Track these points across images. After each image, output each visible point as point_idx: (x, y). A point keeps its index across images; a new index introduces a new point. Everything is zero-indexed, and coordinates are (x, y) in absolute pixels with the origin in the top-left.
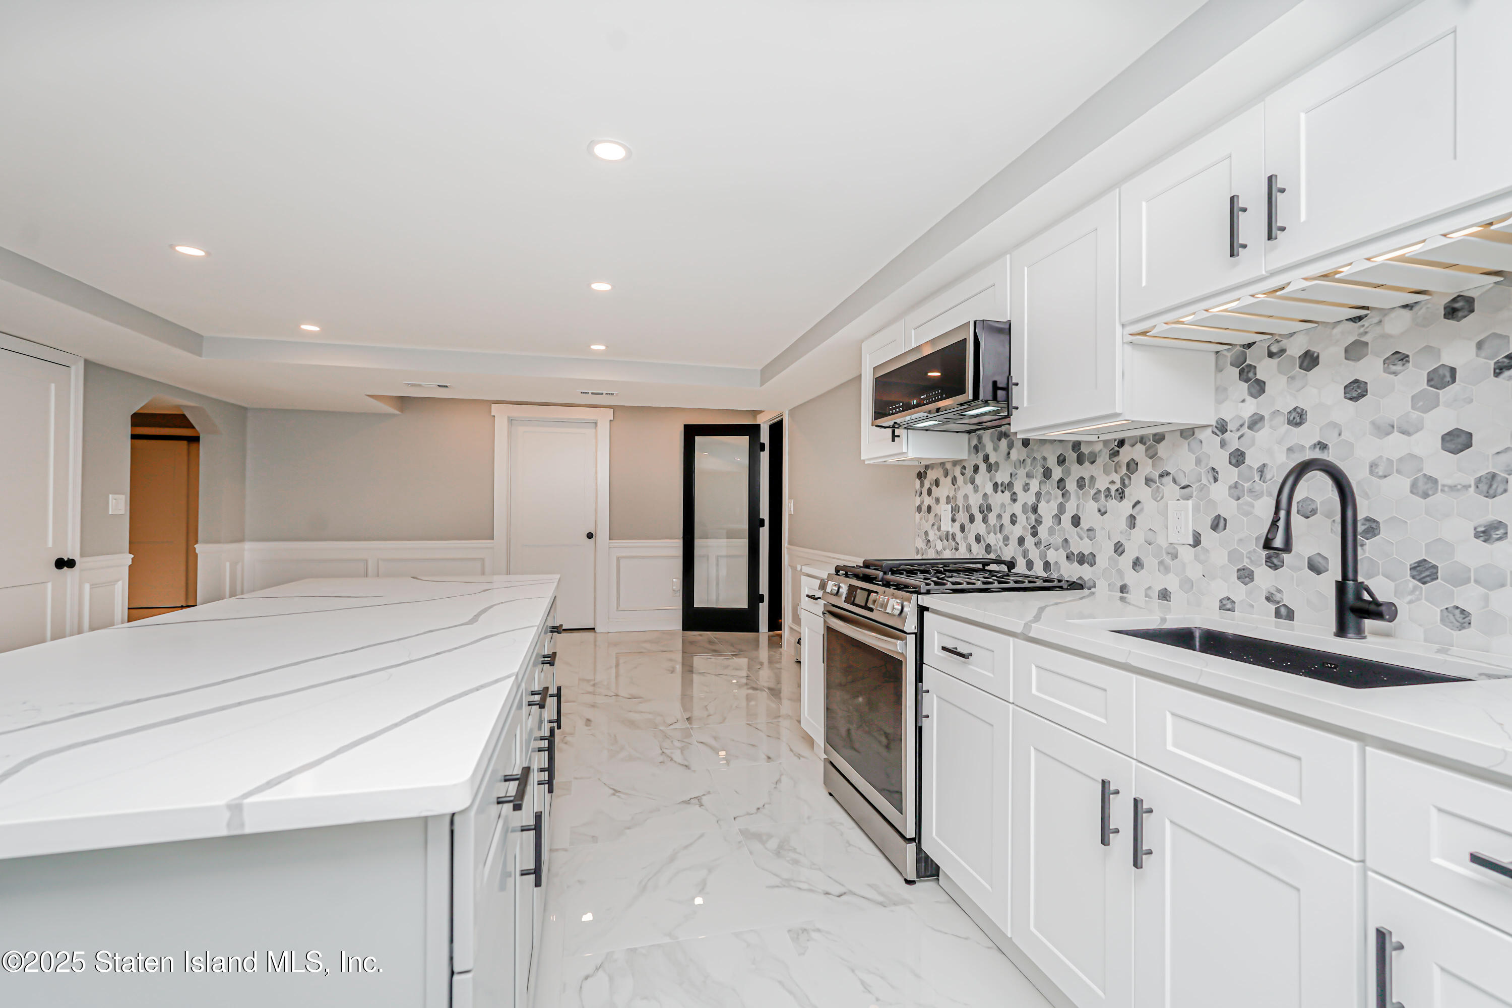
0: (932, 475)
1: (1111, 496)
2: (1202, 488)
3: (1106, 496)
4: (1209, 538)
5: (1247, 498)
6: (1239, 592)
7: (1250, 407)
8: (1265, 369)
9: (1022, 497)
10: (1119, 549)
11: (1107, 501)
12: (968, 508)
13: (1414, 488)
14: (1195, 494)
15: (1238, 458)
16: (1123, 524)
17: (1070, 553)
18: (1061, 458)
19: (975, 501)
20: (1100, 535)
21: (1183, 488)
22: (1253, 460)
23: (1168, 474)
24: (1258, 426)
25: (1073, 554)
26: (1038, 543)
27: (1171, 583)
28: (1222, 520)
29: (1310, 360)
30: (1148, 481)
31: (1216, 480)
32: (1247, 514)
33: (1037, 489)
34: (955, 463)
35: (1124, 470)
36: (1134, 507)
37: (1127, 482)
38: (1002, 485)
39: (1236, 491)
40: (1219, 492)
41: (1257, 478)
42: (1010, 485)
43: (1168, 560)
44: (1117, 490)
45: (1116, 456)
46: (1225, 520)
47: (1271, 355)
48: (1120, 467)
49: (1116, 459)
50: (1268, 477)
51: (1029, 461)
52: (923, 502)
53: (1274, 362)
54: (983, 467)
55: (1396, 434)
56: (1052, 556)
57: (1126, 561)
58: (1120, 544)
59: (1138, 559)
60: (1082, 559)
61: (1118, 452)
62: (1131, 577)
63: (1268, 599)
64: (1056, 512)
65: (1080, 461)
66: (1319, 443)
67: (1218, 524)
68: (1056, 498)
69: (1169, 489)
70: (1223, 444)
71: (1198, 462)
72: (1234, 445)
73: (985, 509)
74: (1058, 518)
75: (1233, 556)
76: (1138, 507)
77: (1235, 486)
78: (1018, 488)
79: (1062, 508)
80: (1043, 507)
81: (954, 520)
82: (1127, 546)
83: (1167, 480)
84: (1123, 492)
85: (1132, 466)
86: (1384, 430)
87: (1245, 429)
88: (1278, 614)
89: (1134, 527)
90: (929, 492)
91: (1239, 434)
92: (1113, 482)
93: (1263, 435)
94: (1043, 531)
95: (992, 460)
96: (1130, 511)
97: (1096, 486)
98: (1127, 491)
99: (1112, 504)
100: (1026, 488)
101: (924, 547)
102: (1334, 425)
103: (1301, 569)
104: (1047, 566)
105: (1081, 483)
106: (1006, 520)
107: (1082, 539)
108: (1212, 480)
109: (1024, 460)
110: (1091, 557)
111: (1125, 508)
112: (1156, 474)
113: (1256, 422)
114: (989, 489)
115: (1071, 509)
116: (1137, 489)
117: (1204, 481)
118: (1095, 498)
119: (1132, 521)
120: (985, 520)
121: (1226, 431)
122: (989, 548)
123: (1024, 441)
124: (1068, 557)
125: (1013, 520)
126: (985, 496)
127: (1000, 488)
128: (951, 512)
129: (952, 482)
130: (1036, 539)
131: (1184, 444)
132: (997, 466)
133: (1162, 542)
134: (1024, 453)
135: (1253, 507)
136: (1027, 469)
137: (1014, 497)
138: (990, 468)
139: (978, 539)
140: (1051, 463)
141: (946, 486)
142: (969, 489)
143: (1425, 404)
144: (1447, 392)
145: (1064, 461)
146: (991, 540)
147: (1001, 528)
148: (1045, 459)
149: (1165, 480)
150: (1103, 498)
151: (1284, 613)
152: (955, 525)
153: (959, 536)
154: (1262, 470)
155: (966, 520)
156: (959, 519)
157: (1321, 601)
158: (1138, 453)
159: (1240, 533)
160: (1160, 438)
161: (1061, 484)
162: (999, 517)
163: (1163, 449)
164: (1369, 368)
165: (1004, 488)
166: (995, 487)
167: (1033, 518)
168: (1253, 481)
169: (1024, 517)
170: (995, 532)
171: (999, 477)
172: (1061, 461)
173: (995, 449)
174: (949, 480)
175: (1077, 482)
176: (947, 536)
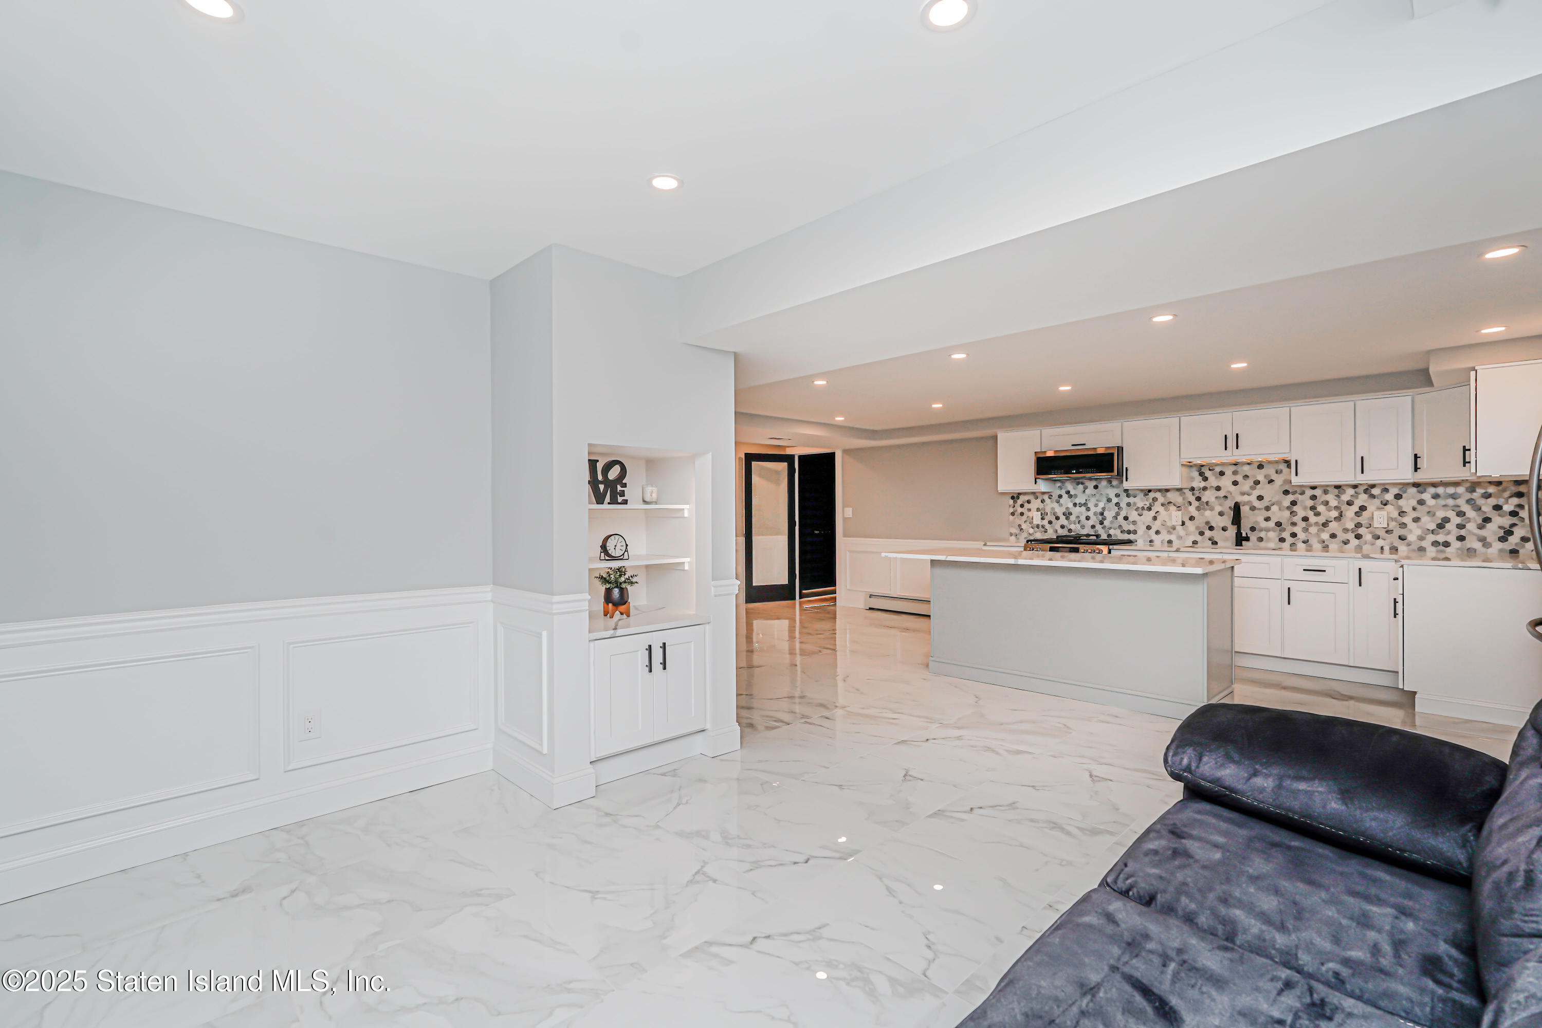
0: (1023, 499)
1: (1145, 509)
2: (1186, 507)
3: (1143, 509)
4: (1188, 523)
5: (1202, 511)
6: (1199, 538)
7: (1203, 484)
8: (1208, 474)
9: (1093, 509)
10: (1149, 528)
11: (1143, 511)
12: (1054, 514)
13: (1250, 509)
14: (1183, 509)
15: (1199, 499)
16: (1151, 519)
19: (1060, 511)
20: (1139, 523)
21: (1178, 507)
22: (1204, 499)
23: (1171, 502)
25: (1124, 531)
27: (1173, 537)
28: (1193, 517)
29: (1222, 474)
30: (1163, 505)
31: (1191, 505)
32: (1202, 515)
33: (1103, 506)
34: (1043, 493)
35: (1151, 501)
36: (1155, 513)
37: (1152, 505)
38: (1079, 504)
39: (1198, 509)
40: (1192, 509)
41: (1205, 505)
42: (1085, 504)
43: (1171, 530)
44: (1148, 507)
47: (1210, 470)
48: (1149, 499)
49: (1147, 496)
50: (1209, 505)
52: (1016, 511)
53: (1210, 472)
54: (1065, 496)
55: (1246, 496)
56: (1112, 532)
57: (1152, 532)
58: (1149, 526)
59: (1158, 531)
60: (1129, 532)
61: (1148, 494)
62: (1154, 537)
63: (1209, 539)
64: (1114, 515)
65: (1128, 496)
66: (1225, 496)
68: (1115, 510)
69: (1172, 508)
70: (1193, 494)
71: (1183, 499)
72: (1198, 495)
73: (1067, 515)
74: (1116, 518)
75: (1197, 528)
76: (1158, 513)
77: (1198, 507)
78: (1090, 505)
79: (1118, 514)
80: (1106, 514)
81: (1043, 519)
83: (1172, 504)
85: (1155, 499)
86: (1243, 494)
87: (1201, 491)
88: (1212, 543)
89: (1156, 520)
90: (1022, 506)
91: (1199, 492)
92: (1146, 505)
93: (1207, 493)
94: (1106, 523)
95: (1072, 493)
96: (1154, 515)
97: (1137, 506)
98: (1152, 508)
99: (1145, 512)
100: (1096, 505)
101: (1017, 531)
102: (1229, 492)
103: (1220, 530)
104: (1109, 536)
105: (1129, 505)
106: (1083, 518)
107: (1129, 525)
108: (1189, 505)
109: (1095, 495)
110: (1134, 532)
111: (1152, 513)
112: (1166, 503)
113: (1205, 489)
114: (1070, 505)
115: (1123, 514)
116: (1157, 507)
118: (1137, 509)
119: (1155, 518)
120: (1067, 518)
121: (1194, 490)
122: (1070, 531)
123: (1096, 487)
124: (1121, 532)
125: (1088, 518)
126: (1067, 508)
127: (1078, 505)
128: (1041, 515)
129: (1042, 502)
130: (1102, 526)
131: (1178, 493)
132: (1076, 496)
133: (1169, 524)
134: (1094, 491)
135: (1204, 513)
136: (1097, 498)
137: (1088, 509)
138: (1071, 496)
139: (1062, 527)
140: (1112, 496)
141: (1036, 503)
142: (1055, 505)
143: (1253, 488)
144: (1258, 486)
145: (1119, 495)
146: (1072, 527)
147: (1079, 522)
148: (1108, 494)
149: (1171, 504)
150: (1140, 510)
151: (1215, 543)
152: (1044, 521)
153: (1047, 526)
154: (1207, 503)
155: (1053, 519)
156: (1048, 518)
157: (1226, 539)
158: (1158, 495)
159: (1200, 521)
160: (1167, 490)
161: (1117, 504)
162: (1078, 517)
163: (1169, 494)
164: (1239, 478)
165: (1081, 505)
166: (1075, 505)
167: (1100, 518)
168: (1203, 505)
169: (1095, 517)
170: (1075, 524)
171: (1077, 501)
172: (1117, 495)
173: (1074, 489)
174: (1039, 500)
175: (1127, 504)
176: (1038, 526)
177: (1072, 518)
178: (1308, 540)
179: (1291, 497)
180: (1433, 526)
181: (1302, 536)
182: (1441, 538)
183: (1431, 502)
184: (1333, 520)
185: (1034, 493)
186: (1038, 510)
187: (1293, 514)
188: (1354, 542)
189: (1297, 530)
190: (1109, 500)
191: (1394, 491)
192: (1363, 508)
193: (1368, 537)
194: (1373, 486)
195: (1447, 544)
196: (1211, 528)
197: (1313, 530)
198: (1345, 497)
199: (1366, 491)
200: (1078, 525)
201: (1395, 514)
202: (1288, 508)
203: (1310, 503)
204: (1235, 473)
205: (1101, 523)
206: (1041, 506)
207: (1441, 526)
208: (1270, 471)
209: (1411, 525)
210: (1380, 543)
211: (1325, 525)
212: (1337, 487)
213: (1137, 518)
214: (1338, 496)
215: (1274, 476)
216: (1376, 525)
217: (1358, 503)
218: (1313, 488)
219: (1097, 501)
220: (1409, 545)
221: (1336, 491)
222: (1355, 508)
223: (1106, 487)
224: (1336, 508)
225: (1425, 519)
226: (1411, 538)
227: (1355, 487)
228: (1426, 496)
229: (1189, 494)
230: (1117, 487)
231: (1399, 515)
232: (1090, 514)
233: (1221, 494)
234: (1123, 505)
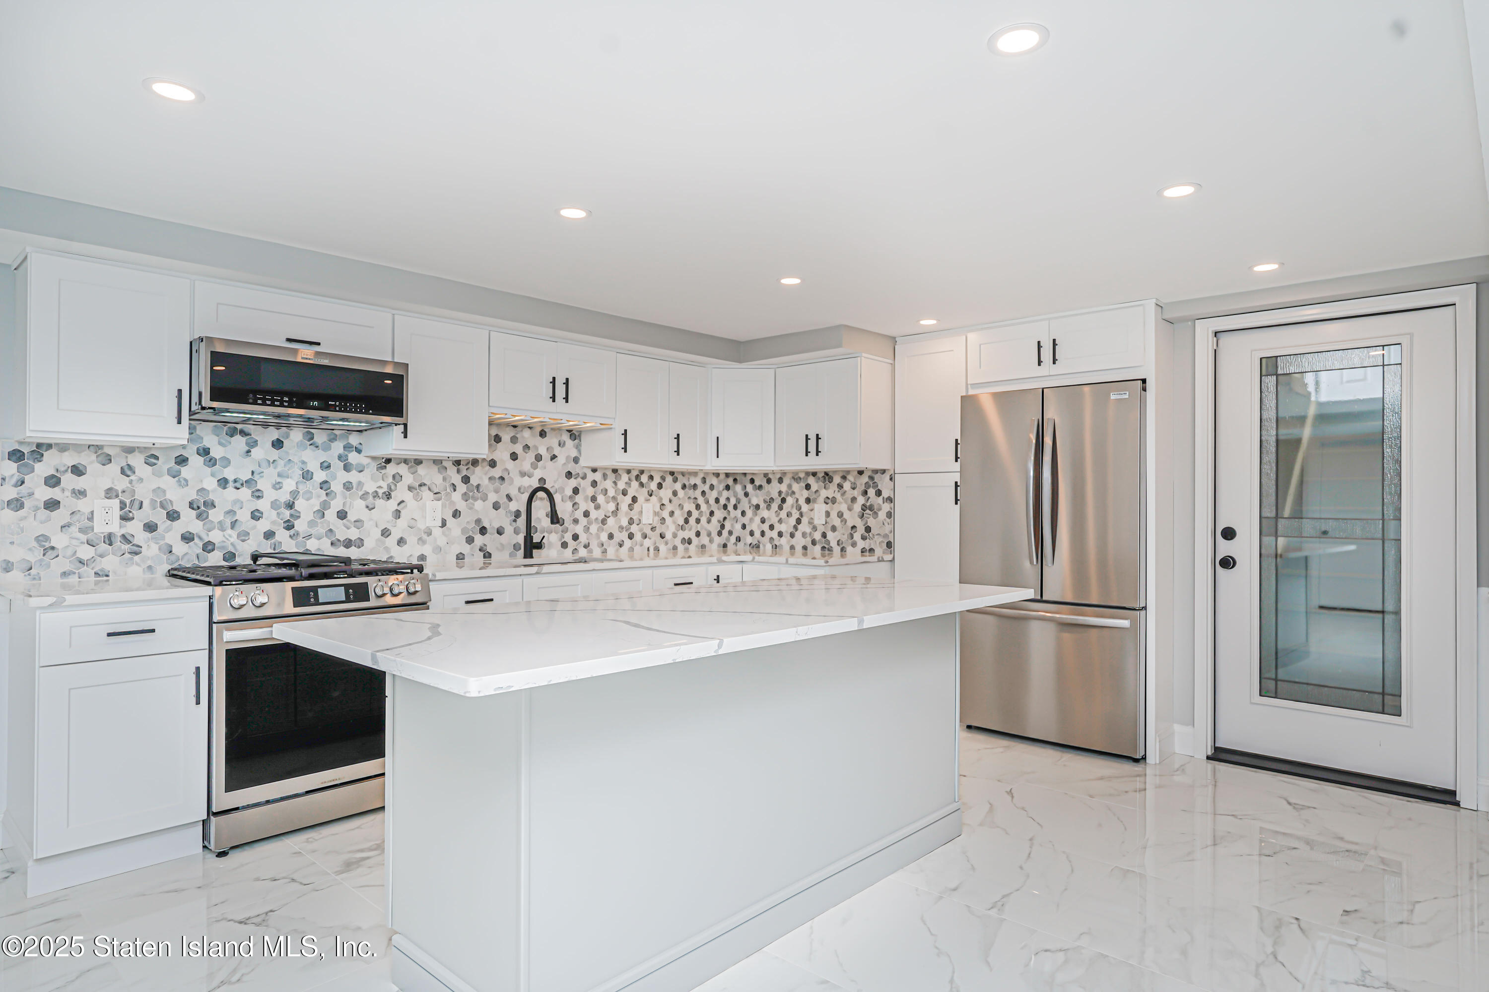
0: (60, 459)
1: (379, 496)
2: (448, 494)
3: (374, 497)
4: (451, 521)
5: (471, 501)
6: (466, 549)
9: (270, 494)
10: (386, 533)
11: (374, 500)
12: (164, 504)
14: (443, 497)
15: (466, 480)
16: (389, 516)
17: (336, 540)
18: (325, 464)
19: (179, 498)
20: (367, 525)
21: (435, 494)
22: (474, 481)
23: (425, 485)
24: (476, 465)
25: (339, 540)
26: (294, 535)
27: (426, 550)
28: (458, 512)
29: (498, 439)
30: (410, 488)
31: (455, 490)
32: (471, 508)
33: (293, 487)
34: (130, 449)
35: (390, 480)
36: (399, 504)
37: (393, 487)
38: (235, 481)
39: (466, 498)
40: (457, 497)
41: (476, 491)
42: (249, 482)
43: (425, 537)
44: (384, 493)
45: (383, 469)
46: (460, 512)
48: (387, 477)
49: (383, 471)
50: (481, 491)
51: (281, 463)
52: (33, 494)
54: (196, 460)
55: (526, 477)
56: (310, 544)
57: (390, 541)
58: (387, 529)
59: (401, 538)
60: (348, 544)
61: (386, 467)
63: (479, 550)
64: (317, 508)
65: (347, 468)
66: (501, 477)
67: (456, 514)
68: (319, 496)
69: (426, 494)
70: (458, 471)
71: (444, 479)
72: (464, 473)
73: (202, 506)
74: (321, 513)
75: (464, 531)
76: (402, 505)
77: (465, 494)
78: (263, 484)
79: (325, 506)
80: (300, 505)
81: (125, 518)
82: (393, 530)
83: (426, 488)
84: (390, 494)
85: (397, 478)
86: (523, 475)
87: (470, 465)
88: (485, 557)
89: (399, 518)
90: (53, 481)
91: (467, 467)
92: (380, 487)
93: (478, 470)
94: (300, 526)
95: (217, 452)
96: (396, 507)
97: (364, 489)
98: (393, 494)
99: (380, 503)
100: (277, 486)
101: (34, 556)
103: (494, 534)
105: (348, 486)
106: (243, 516)
107: (348, 528)
108: (453, 491)
109: (274, 461)
110: (358, 541)
111: (392, 505)
112: (416, 485)
113: (475, 462)
114: (210, 484)
115: (336, 505)
116: (401, 492)
117: (448, 490)
118: (364, 497)
119: (397, 514)
120: (201, 516)
121: (460, 464)
122: (208, 547)
123: (278, 444)
124: (332, 544)
125: (256, 515)
126: (202, 490)
127: (231, 484)
128: (122, 509)
129: (123, 472)
130: (292, 532)
131: (435, 468)
132: (226, 462)
133: (421, 526)
134: (275, 454)
135: (474, 505)
136: (279, 469)
137: (257, 494)
138: (212, 462)
139: (187, 538)
140: (313, 466)
141: (110, 475)
142: (167, 482)
143: (534, 467)
144: (540, 464)
145: (329, 467)
146: (215, 536)
147: (233, 524)
148: (304, 463)
149: (423, 488)
150: (371, 498)
151: (488, 555)
152: (129, 524)
153: (141, 537)
154: (478, 486)
155: (159, 517)
156: (140, 517)
157: (502, 547)
158: (403, 469)
159: (467, 518)
160: (419, 462)
161: (324, 485)
162: (231, 512)
163: (421, 470)
164: (518, 449)
165: (239, 484)
166: (223, 483)
167: (287, 514)
168: (474, 492)
169: (274, 513)
170: (222, 529)
171: (229, 473)
172: (325, 466)
173: (220, 443)
174: (114, 468)
175: (344, 484)
176: (109, 539)
177: (215, 515)
178: (589, 543)
179: (573, 483)
180: (681, 522)
181: (583, 538)
182: (686, 534)
183: (681, 493)
184: (610, 515)
185: (97, 448)
186: (110, 493)
187: (576, 507)
188: (628, 543)
189: (579, 529)
190: (307, 476)
191: (657, 479)
192: (634, 499)
193: (638, 537)
194: (642, 472)
195: (690, 542)
196: (483, 531)
197: (594, 528)
198: (621, 485)
199: (637, 478)
200: (229, 531)
201: (658, 509)
202: (570, 497)
203: (590, 491)
204: (514, 440)
205: (289, 526)
206: (121, 483)
207: (686, 521)
208: (552, 440)
209: (669, 520)
210: (647, 543)
211: (604, 522)
212: (615, 471)
213: (364, 515)
214: (615, 483)
215: (557, 451)
216: (644, 521)
217: (631, 493)
218: (594, 470)
219: (279, 475)
220: (667, 543)
221: (614, 475)
222: (628, 499)
223: (300, 446)
224: (614, 498)
225: (677, 513)
226: (669, 536)
227: (629, 472)
228: (678, 486)
229: (452, 471)
230: (327, 448)
231: (661, 509)
232: (263, 505)
233: (497, 472)
234: (336, 486)
